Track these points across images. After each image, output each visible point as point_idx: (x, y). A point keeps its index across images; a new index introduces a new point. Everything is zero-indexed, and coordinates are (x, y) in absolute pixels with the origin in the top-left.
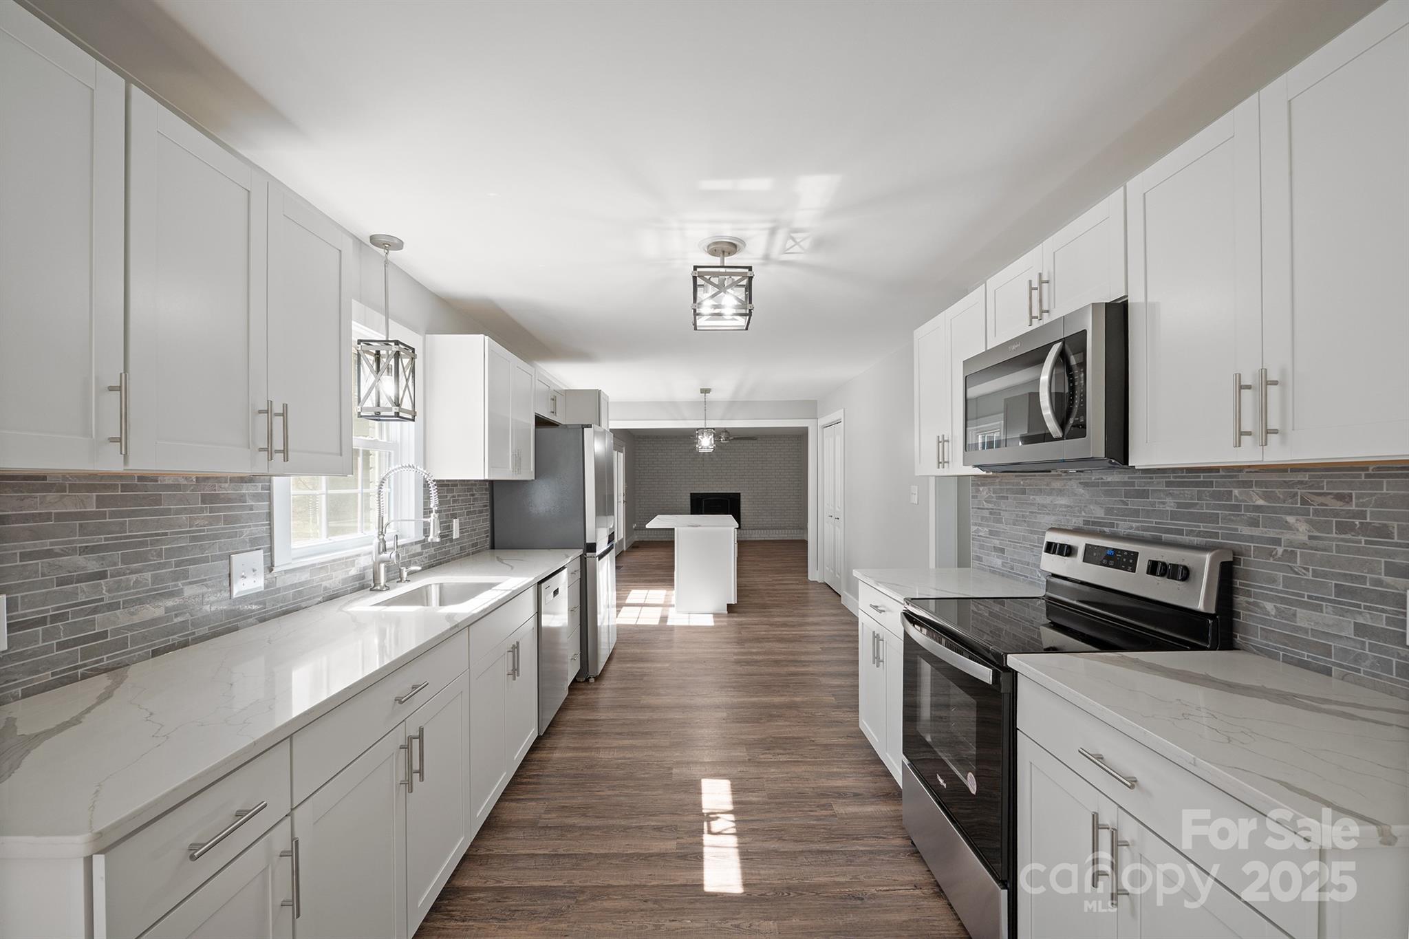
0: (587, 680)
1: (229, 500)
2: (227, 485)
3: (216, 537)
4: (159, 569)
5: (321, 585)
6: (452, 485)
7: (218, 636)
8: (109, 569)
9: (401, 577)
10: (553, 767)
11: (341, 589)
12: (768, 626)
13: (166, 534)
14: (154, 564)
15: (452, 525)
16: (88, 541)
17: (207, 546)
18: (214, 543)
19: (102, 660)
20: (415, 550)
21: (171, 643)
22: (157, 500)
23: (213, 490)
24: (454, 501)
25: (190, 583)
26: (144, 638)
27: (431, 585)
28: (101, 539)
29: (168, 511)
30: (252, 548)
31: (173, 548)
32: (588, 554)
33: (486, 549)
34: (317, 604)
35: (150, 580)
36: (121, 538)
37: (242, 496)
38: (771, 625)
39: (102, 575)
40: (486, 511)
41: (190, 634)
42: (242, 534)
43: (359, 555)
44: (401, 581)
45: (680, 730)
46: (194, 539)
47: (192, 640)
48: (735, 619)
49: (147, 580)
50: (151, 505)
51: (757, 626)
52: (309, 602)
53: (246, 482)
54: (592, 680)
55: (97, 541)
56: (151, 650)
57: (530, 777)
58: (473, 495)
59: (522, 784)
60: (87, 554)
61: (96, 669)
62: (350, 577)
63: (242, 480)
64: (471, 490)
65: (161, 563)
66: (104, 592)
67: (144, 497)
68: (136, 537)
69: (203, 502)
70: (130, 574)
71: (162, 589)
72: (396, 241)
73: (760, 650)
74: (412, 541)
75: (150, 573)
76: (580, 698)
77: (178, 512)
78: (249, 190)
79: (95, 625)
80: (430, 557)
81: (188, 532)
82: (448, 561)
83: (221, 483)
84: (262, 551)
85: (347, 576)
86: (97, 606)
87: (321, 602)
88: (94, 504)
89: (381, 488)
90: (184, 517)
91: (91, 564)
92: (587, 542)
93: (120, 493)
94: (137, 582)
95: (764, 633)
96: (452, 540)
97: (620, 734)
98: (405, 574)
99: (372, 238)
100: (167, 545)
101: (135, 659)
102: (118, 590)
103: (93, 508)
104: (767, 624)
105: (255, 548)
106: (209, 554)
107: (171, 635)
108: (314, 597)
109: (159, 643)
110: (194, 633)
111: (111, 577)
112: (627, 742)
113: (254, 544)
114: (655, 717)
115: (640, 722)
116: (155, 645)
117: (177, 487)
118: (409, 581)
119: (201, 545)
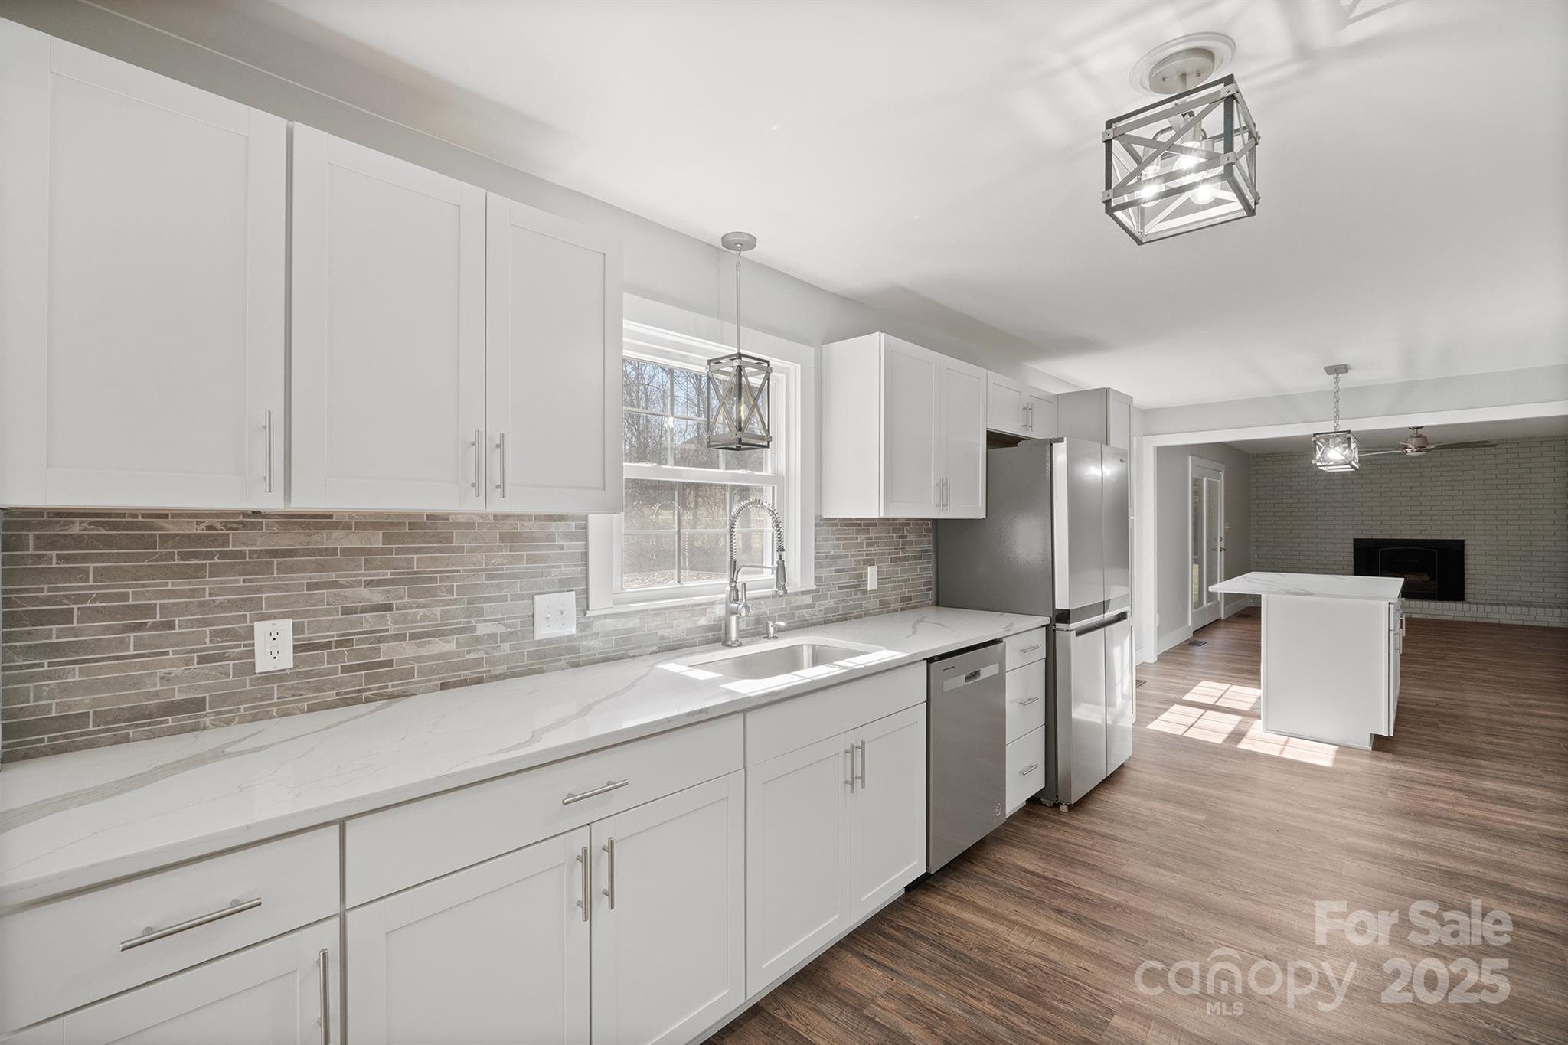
0: (1057, 806)
1: (534, 539)
2: (531, 524)
3: (517, 576)
4: (449, 605)
5: (657, 633)
6: (866, 525)
7: (518, 676)
8: (394, 603)
9: (767, 633)
10: (935, 926)
11: (684, 640)
12: (1459, 795)
13: (458, 571)
14: (444, 600)
15: (867, 573)
16: (374, 575)
17: (506, 585)
18: (513, 583)
19: (387, 687)
20: (802, 601)
21: (462, 678)
22: (448, 539)
23: (514, 529)
24: (869, 545)
25: (486, 621)
26: (432, 671)
27: (802, 645)
28: (388, 574)
29: (460, 549)
30: (562, 589)
31: (466, 585)
32: (1059, 626)
33: (928, 605)
34: (651, 654)
35: (439, 614)
36: (408, 573)
37: (550, 535)
38: (1468, 792)
39: (388, 607)
40: (929, 557)
41: (484, 672)
42: (548, 574)
43: (713, 603)
44: (768, 637)
45: (1166, 945)
46: (490, 577)
47: (488, 678)
48: (1385, 764)
49: (435, 615)
50: (441, 542)
51: (1431, 789)
52: (640, 651)
53: (555, 521)
54: (1064, 808)
55: (383, 576)
56: (439, 682)
57: (899, 928)
58: (903, 537)
59: (884, 934)
60: (373, 587)
61: (381, 695)
62: (699, 627)
63: (551, 518)
64: (900, 530)
65: (451, 599)
66: (389, 623)
67: (434, 535)
68: (424, 573)
69: (501, 540)
70: (417, 608)
71: (452, 624)
72: (746, 238)
73: (1417, 839)
74: (798, 590)
75: (439, 609)
76: (1035, 831)
77: (471, 550)
78: (459, 204)
79: (380, 653)
80: (827, 611)
81: (484, 570)
82: (860, 617)
83: (523, 521)
84: (574, 593)
85: (693, 626)
86: (382, 636)
87: (656, 652)
88: (381, 541)
89: (733, 528)
90: (479, 555)
91: (377, 597)
92: (1056, 608)
93: (407, 531)
94: (424, 616)
95: (1446, 806)
96: (865, 592)
97: (1060, 911)
98: (772, 630)
99: (725, 241)
100: (460, 581)
101: (421, 690)
102: (403, 622)
103: (379, 544)
104: (1459, 790)
105: (566, 589)
106: (509, 594)
107: (463, 670)
108: (649, 646)
109: (449, 676)
110: (489, 671)
111: (397, 609)
112: (1063, 931)
113: (565, 585)
114: (1133, 904)
115: (1105, 905)
116: (444, 678)
117: (470, 525)
118: (777, 638)
119: (499, 584)
